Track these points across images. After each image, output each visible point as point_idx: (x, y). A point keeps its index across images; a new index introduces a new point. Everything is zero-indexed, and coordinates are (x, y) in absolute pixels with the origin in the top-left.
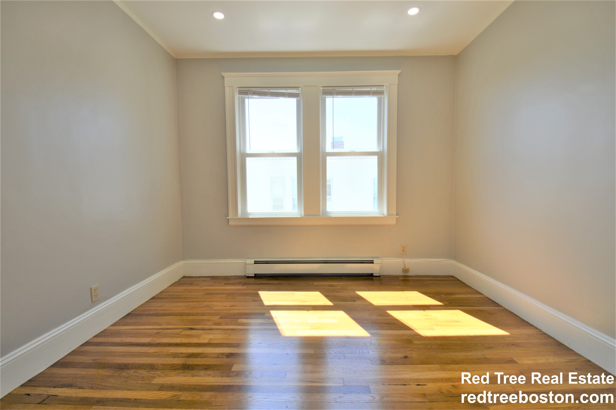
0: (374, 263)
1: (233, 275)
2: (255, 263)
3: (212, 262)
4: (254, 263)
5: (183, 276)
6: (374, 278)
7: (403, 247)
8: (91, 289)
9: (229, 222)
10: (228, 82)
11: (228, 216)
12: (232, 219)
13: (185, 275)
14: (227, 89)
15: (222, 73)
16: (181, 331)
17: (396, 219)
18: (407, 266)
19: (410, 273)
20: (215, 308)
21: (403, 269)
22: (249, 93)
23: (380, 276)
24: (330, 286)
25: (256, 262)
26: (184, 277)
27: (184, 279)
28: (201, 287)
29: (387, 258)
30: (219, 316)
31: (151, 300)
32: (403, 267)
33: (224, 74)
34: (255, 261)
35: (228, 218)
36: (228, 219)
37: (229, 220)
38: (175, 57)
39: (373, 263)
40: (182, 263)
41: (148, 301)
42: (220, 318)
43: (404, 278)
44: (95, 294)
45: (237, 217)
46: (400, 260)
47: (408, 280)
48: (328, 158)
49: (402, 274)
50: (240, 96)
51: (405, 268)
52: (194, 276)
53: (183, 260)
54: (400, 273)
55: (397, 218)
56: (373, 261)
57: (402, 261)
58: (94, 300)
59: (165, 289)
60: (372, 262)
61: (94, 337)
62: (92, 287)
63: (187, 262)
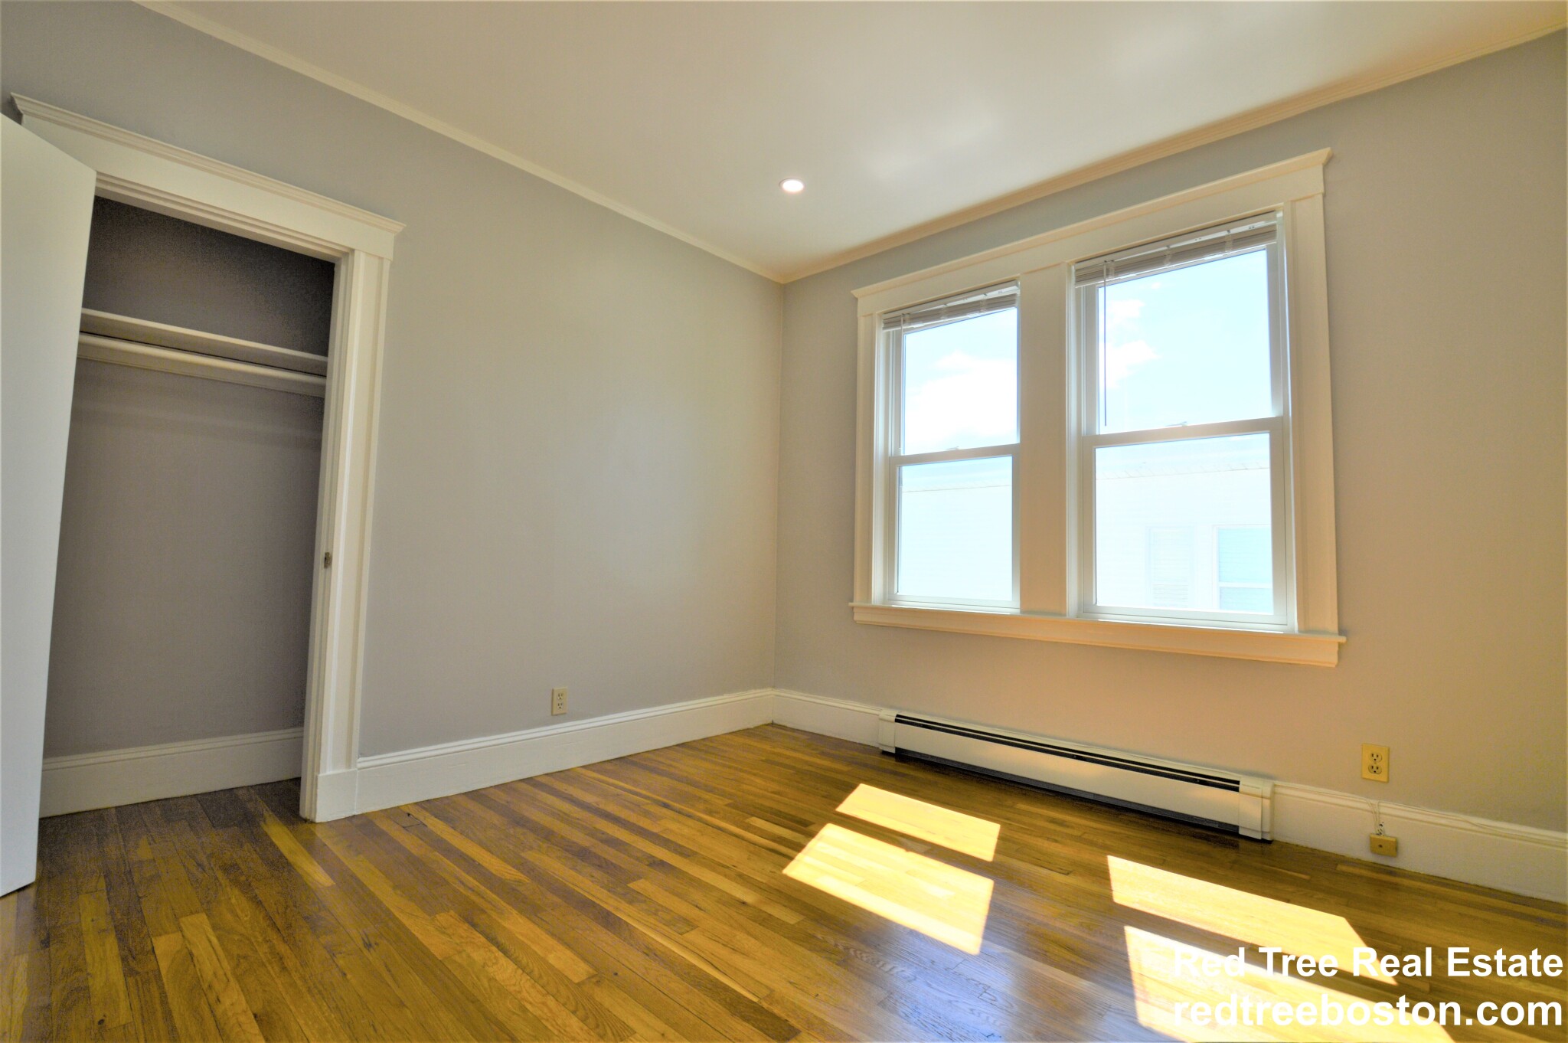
0: (1240, 789)
1: (857, 742)
2: (897, 721)
3: (821, 702)
4: (893, 719)
5: (770, 721)
6: (1242, 844)
7: (1375, 757)
8: (553, 690)
9: (853, 613)
10: (862, 308)
11: (852, 600)
12: (858, 607)
13: (775, 722)
14: (862, 323)
15: (852, 292)
16: (648, 804)
17: (1337, 645)
18: (1391, 832)
19: (1407, 862)
20: (744, 787)
21: (1372, 840)
22: (904, 321)
23: (1263, 841)
24: (1053, 821)
25: (900, 719)
26: (772, 724)
27: (770, 728)
28: (774, 747)
29: (1308, 787)
30: (728, 801)
31: (677, 748)
32: (1372, 830)
33: (856, 293)
34: (898, 716)
35: (851, 604)
36: (853, 608)
37: (855, 610)
38: (782, 282)
39: (1236, 789)
40: (769, 692)
41: (670, 747)
42: (726, 805)
43: (1375, 875)
44: (560, 703)
45: (868, 605)
46: (1359, 803)
47: (1396, 887)
48: (1100, 453)
49: (1368, 857)
50: (891, 330)
51: (1381, 837)
52: (789, 725)
53: (774, 687)
54: (1360, 851)
55: (1340, 645)
56: (1238, 782)
57: (1366, 807)
58: (558, 711)
59: (717, 736)
60: (1232, 786)
61: (547, 774)
62: (555, 689)
63: (782, 694)
